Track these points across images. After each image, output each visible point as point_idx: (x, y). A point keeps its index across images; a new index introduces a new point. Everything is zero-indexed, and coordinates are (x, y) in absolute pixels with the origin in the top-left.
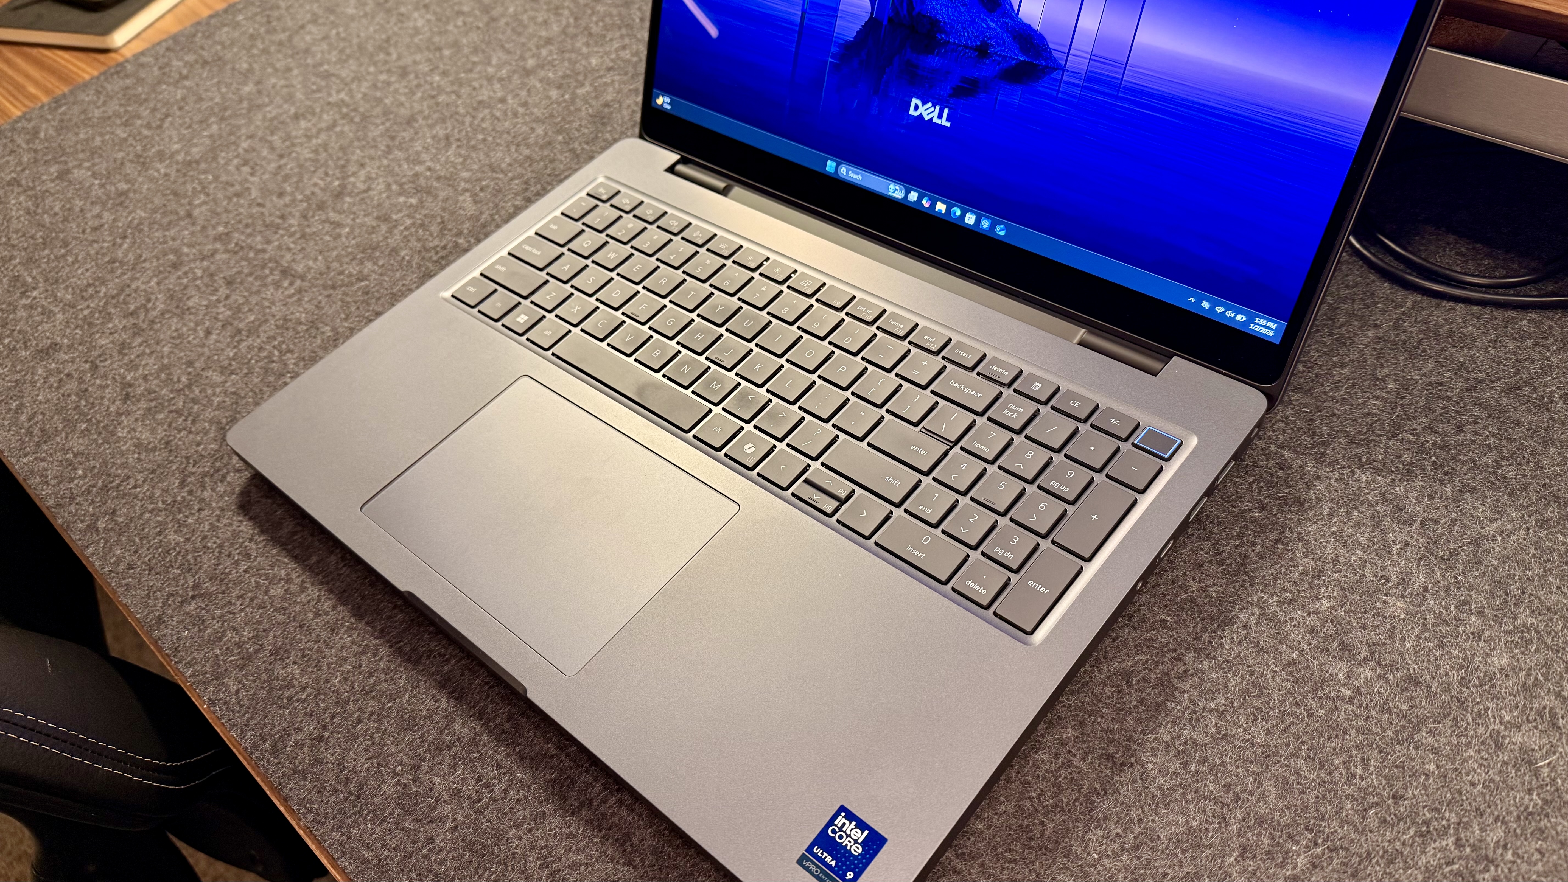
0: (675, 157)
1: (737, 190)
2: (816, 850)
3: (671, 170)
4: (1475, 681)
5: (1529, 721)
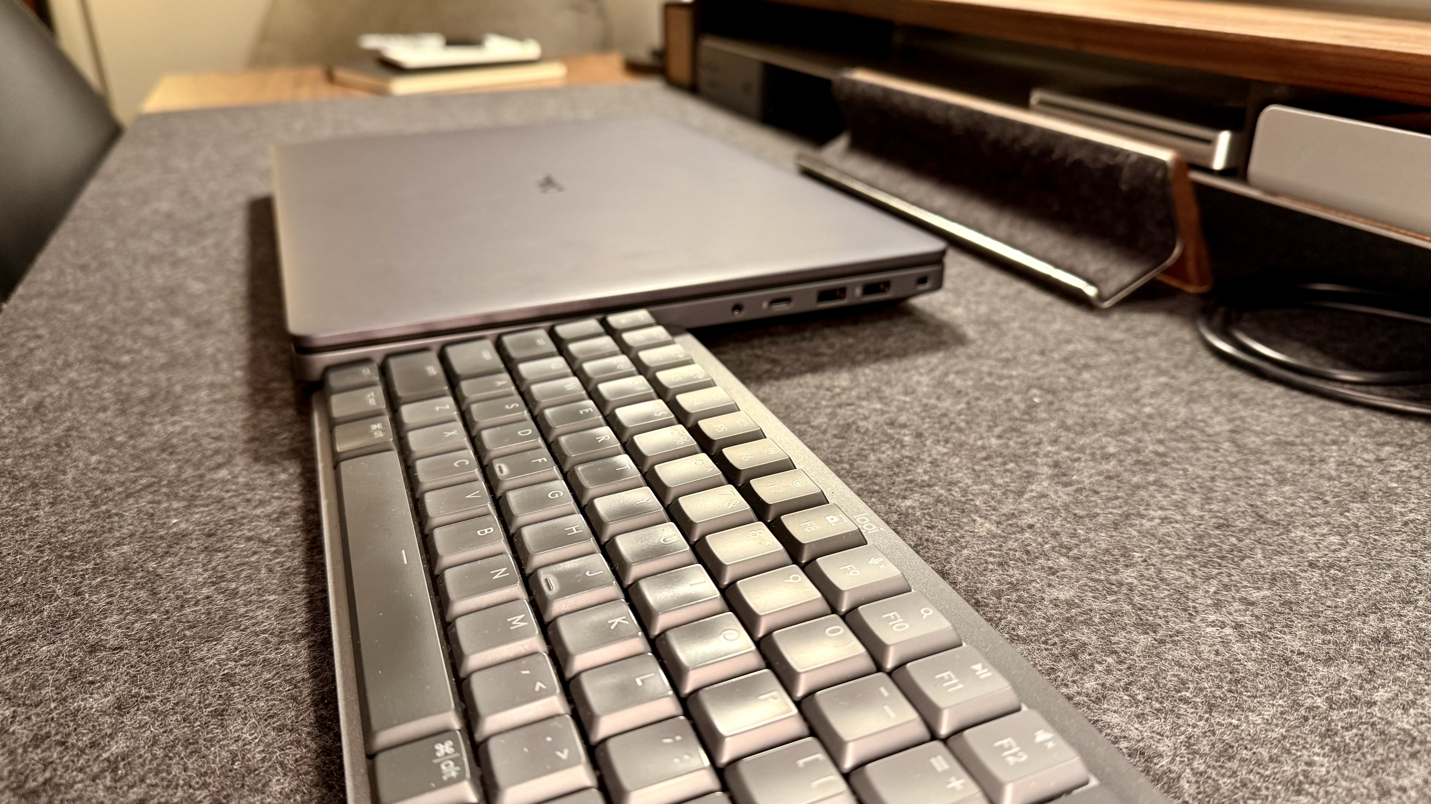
4: (1014, 596)
5: (1045, 642)
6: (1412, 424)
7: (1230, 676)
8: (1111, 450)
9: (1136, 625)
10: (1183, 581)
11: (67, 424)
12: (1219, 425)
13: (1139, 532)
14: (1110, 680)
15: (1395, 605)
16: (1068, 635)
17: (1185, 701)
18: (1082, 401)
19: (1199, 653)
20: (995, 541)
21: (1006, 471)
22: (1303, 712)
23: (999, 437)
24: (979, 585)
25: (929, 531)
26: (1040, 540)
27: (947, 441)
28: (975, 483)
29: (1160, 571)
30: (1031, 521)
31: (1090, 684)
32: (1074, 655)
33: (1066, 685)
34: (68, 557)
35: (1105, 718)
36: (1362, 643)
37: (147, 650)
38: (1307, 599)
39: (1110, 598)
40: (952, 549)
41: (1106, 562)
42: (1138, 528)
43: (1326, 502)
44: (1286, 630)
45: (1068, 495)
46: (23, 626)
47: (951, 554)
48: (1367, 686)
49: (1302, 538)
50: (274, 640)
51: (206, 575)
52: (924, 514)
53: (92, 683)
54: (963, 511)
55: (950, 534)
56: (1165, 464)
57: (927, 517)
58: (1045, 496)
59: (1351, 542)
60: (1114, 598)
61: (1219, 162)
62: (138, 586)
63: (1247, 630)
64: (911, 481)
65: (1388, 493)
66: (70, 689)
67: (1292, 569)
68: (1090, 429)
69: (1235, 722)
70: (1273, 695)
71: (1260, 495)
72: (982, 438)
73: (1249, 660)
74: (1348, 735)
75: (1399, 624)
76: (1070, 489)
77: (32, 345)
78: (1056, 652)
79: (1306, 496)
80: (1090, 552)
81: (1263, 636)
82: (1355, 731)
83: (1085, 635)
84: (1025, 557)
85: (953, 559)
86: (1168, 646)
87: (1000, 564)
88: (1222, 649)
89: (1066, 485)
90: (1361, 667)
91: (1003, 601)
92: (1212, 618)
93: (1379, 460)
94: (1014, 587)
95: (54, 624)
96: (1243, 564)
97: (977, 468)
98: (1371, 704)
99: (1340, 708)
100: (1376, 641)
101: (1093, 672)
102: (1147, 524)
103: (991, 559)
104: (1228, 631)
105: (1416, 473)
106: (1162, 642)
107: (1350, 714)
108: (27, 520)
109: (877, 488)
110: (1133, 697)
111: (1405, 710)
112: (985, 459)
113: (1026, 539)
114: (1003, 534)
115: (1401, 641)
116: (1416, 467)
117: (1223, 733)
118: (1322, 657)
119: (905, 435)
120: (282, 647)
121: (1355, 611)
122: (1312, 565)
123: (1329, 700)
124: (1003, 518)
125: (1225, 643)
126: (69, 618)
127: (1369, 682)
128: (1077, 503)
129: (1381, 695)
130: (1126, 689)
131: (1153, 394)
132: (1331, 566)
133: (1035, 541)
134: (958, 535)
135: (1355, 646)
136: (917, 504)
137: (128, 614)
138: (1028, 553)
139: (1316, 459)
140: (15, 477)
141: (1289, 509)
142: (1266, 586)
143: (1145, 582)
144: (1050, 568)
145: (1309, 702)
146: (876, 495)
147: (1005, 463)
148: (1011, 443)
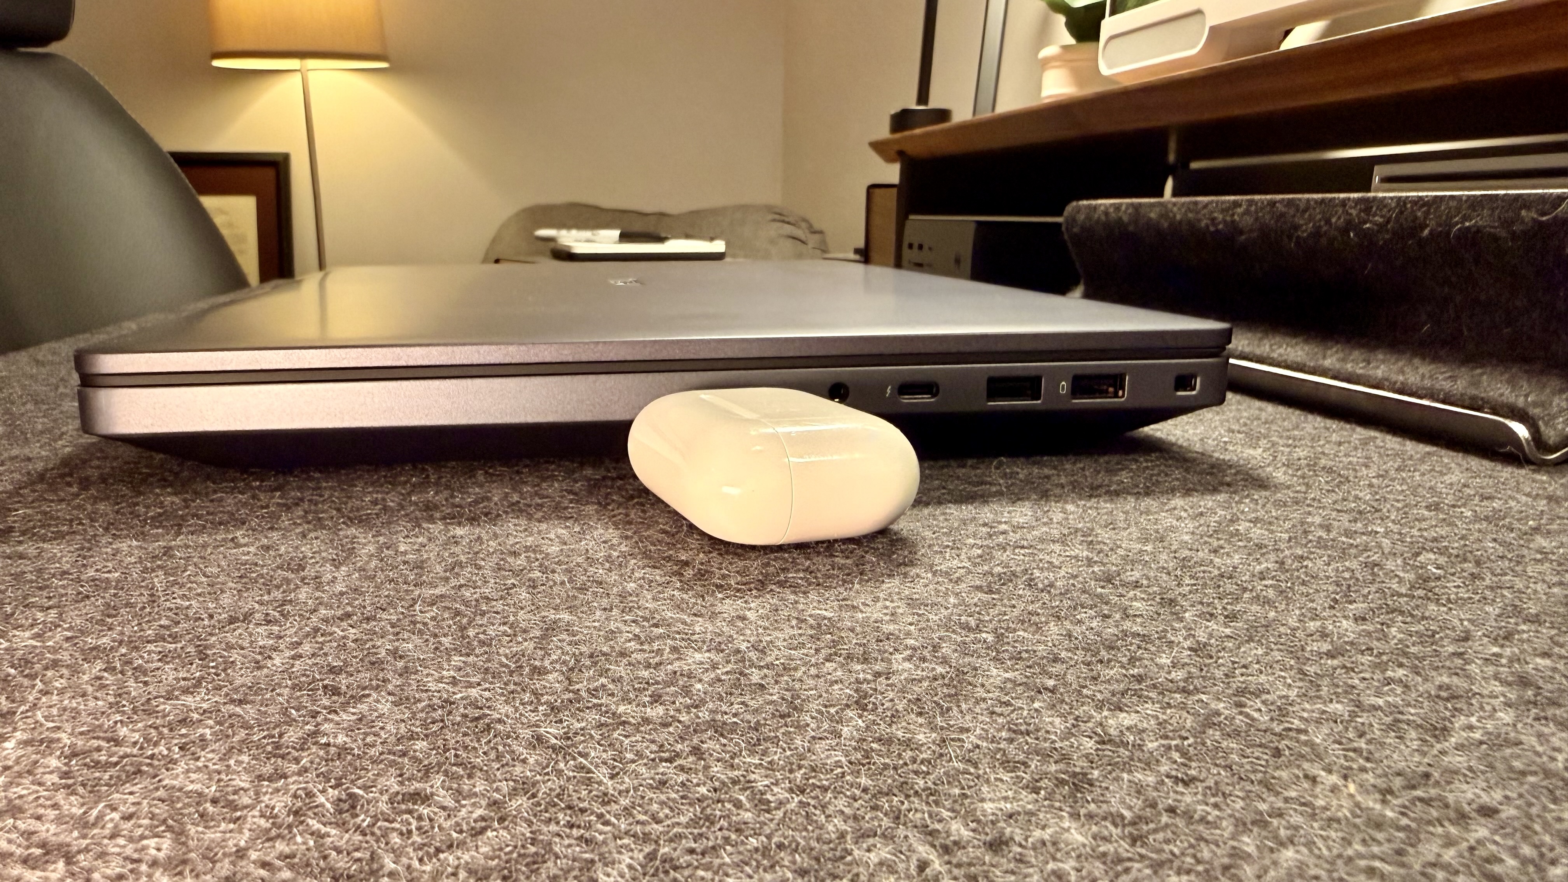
20: (1380, 836)
21: (1389, 681)
23: (1360, 619)
25: (1180, 788)
27: (1232, 617)
28: (1307, 697)
30: (1485, 798)
40: (1248, 843)
52: (1169, 748)
54: (1277, 753)
55: (1240, 804)
57: (1176, 756)
64: (1139, 679)
72: (1315, 617)
97: (1311, 669)
112: (1330, 655)
113: (1479, 842)
114: (1404, 821)
119: (1135, 599)
124: (1398, 782)
133: (1514, 851)
134: (1263, 807)
146: (1046, 696)
147: (1381, 667)
148: (1393, 632)
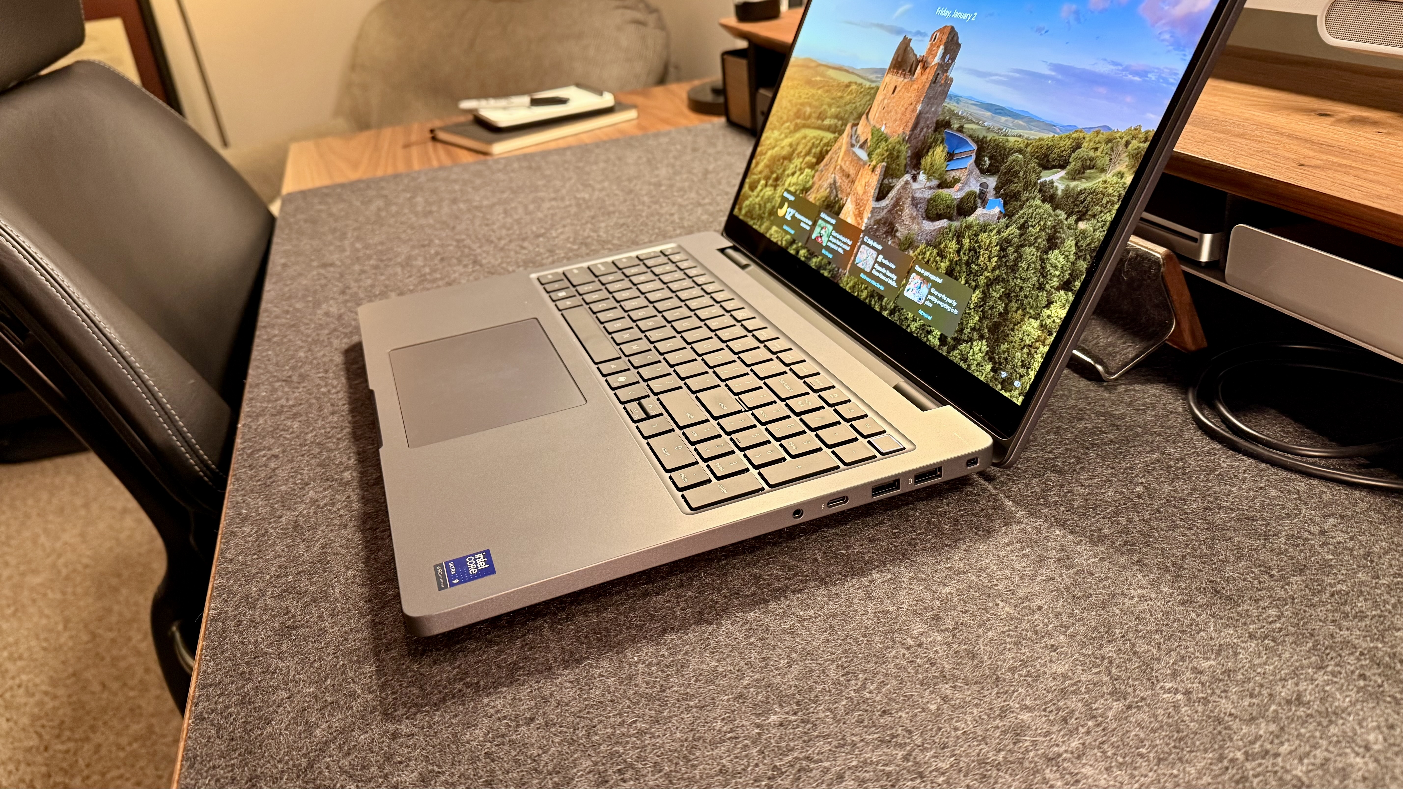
0: (730, 244)
1: (753, 267)
2: (451, 564)
3: (722, 251)
4: (1024, 672)
5: (1045, 710)
6: (1357, 494)
7: (1176, 735)
8: (1106, 531)
9: (1111, 694)
10: (1150, 654)
11: (321, 541)
12: (1197, 503)
13: (1121, 610)
14: (1089, 739)
15: (1310, 670)
16: (1061, 704)
17: (1141, 755)
18: (1086, 483)
19: (1155, 716)
20: (1012, 622)
21: (1023, 556)
22: (1225, 763)
24: (999, 663)
26: (1046, 620)
28: (1000, 569)
29: (1134, 645)
30: (1039, 603)
31: (1075, 744)
32: (1065, 720)
33: (1058, 745)
34: (356, 661)
35: (1083, 770)
36: (1279, 704)
37: (429, 736)
38: (1243, 667)
39: (1094, 670)
41: (1094, 638)
42: (1120, 606)
43: (1272, 576)
44: (1223, 695)
45: (1070, 577)
46: (343, 719)
47: (979, 636)
48: (1276, 741)
49: (1247, 611)
50: (513, 724)
51: (455, 672)
53: (400, 763)
54: (989, 596)
55: (979, 618)
56: (1147, 544)
57: (962, 602)
58: (1052, 579)
59: (1286, 613)
60: (1097, 670)
61: (1204, 257)
62: (411, 684)
63: (1194, 696)
65: (1325, 566)
66: (388, 769)
67: (1235, 641)
68: (1091, 512)
69: (1175, 772)
70: (1206, 751)
71: (1220, 571)
73: (1192, 721)
74: (1256, 781)
75: (1310, 687)
76: (1071, 571)
77: (272, 465)
78: (1052, 718)
79: (1256, 570)
80: (1083, 629)
81: (1206, 701)
82: (1261, 778)
83: (1074, 703)
84: (1034, 636)
85: (981, 640)
86: (1134, 711)
87: (1016, 644)
88: (1173, 713)
89: (1068, 568)
90: (1274, 726)
91: (1016, 676)
92: (1168, 685)
93: (1323, 533)
94: (1024, 663)
95: (363, 717)
96: (1198, 637)
98: (1277, 755)
99: (1254, 760)
100: (1289, 702)
101: (1077, 733)
102: (1128, 603)
103: (1008, 640)
104: (1179, 696)
105: (1350, 544)
106: (1129, 707)
107: (1260, 765)
108: (319, 630)
109: (923, 576)
110: (1104, 752)
111: (1301, 760)
112: (1007, 545)
113: (1035, 620)
114: (1019, 616)
115: (1309, 702)
116: (1352, 539)
117: (1165, 782)
118: (1247, 717)
119: (945, 523)
120: (520, 730)
121: (1278, 677)
122: (1251, 636)
123: (1246, 753)
124: (1020, 601)
125: (1176, 707)
126: (371, 713)
127: (1277, 737)
128: (1076, 584)
129: (1285, 749)
130: (1099, 748)
131: (1146, 472)
132: (1266, 637)
133: (1042, 621)
134: (985, 618)
135: (1273, 707)
136: (954, 591)
137: (410, 708)
138: (1036, 633)
139: (1271, 533)
140: (298, 593)
141: (1242, 584)
142: (1213, 656)
143: (1121, 656)
144: (1052, 646)
145: (1231, 755)
148: (1028, 529)
